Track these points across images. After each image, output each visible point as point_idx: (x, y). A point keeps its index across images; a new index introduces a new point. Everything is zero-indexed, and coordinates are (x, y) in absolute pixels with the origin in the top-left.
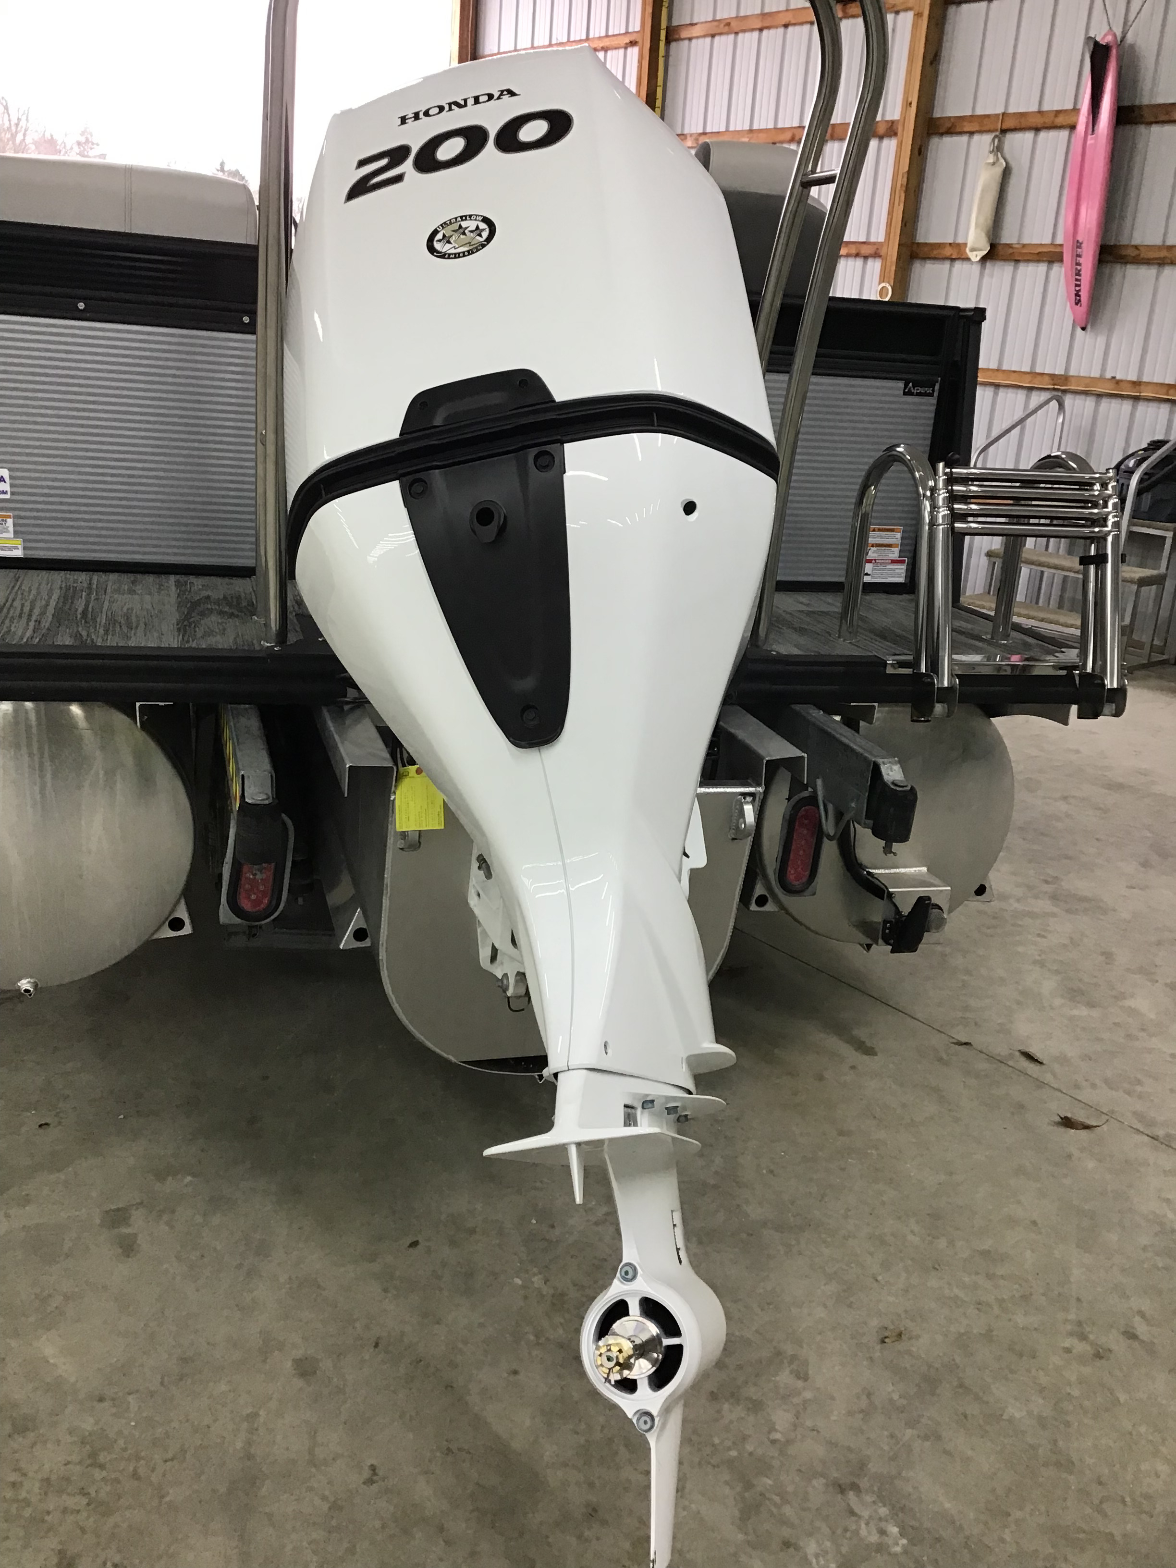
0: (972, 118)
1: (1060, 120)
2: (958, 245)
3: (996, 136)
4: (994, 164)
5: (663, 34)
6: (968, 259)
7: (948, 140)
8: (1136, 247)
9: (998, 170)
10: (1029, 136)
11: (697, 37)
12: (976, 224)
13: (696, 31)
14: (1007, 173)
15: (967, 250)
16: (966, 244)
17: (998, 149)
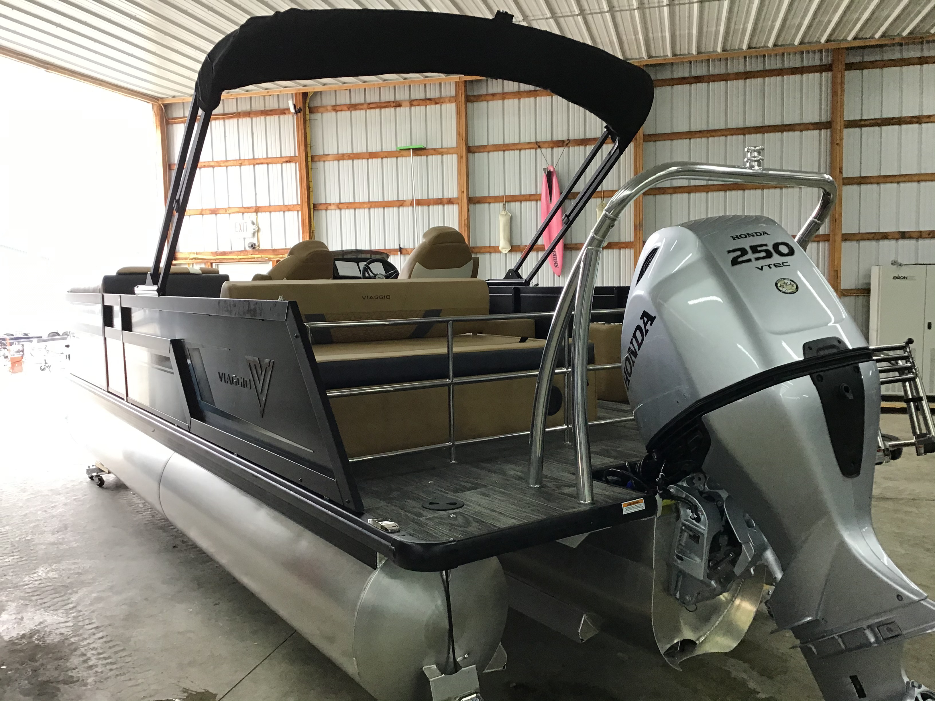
0: (489, 197)
1: (532, 198)
2: (493, 247)
3: (504, 204)
4: (506, 215)
5: (310, 159)
6: (500, 252)
7: (478, 206)
8: (576, 244)
9: (509, 218)
10: (517, 204)
11: (329, 161)
12: (504, 238)
13: (329, 158)
14: (511, 218)
15: (500, 248)
16: (498, 247)
17: (505, 209)
